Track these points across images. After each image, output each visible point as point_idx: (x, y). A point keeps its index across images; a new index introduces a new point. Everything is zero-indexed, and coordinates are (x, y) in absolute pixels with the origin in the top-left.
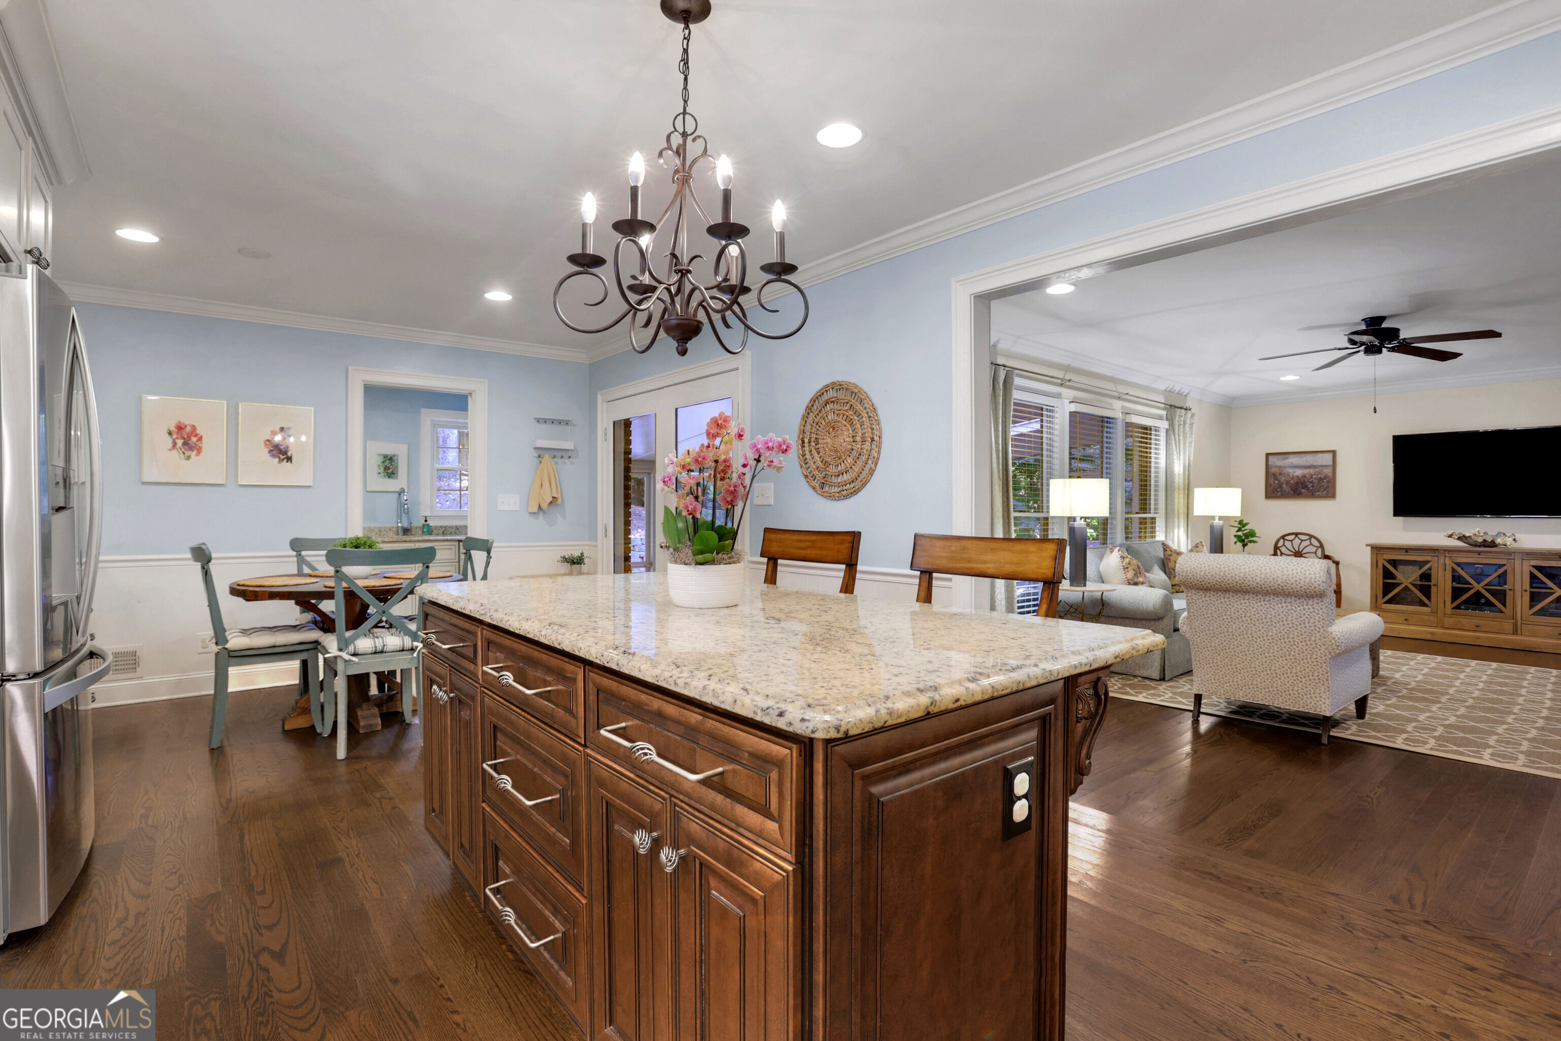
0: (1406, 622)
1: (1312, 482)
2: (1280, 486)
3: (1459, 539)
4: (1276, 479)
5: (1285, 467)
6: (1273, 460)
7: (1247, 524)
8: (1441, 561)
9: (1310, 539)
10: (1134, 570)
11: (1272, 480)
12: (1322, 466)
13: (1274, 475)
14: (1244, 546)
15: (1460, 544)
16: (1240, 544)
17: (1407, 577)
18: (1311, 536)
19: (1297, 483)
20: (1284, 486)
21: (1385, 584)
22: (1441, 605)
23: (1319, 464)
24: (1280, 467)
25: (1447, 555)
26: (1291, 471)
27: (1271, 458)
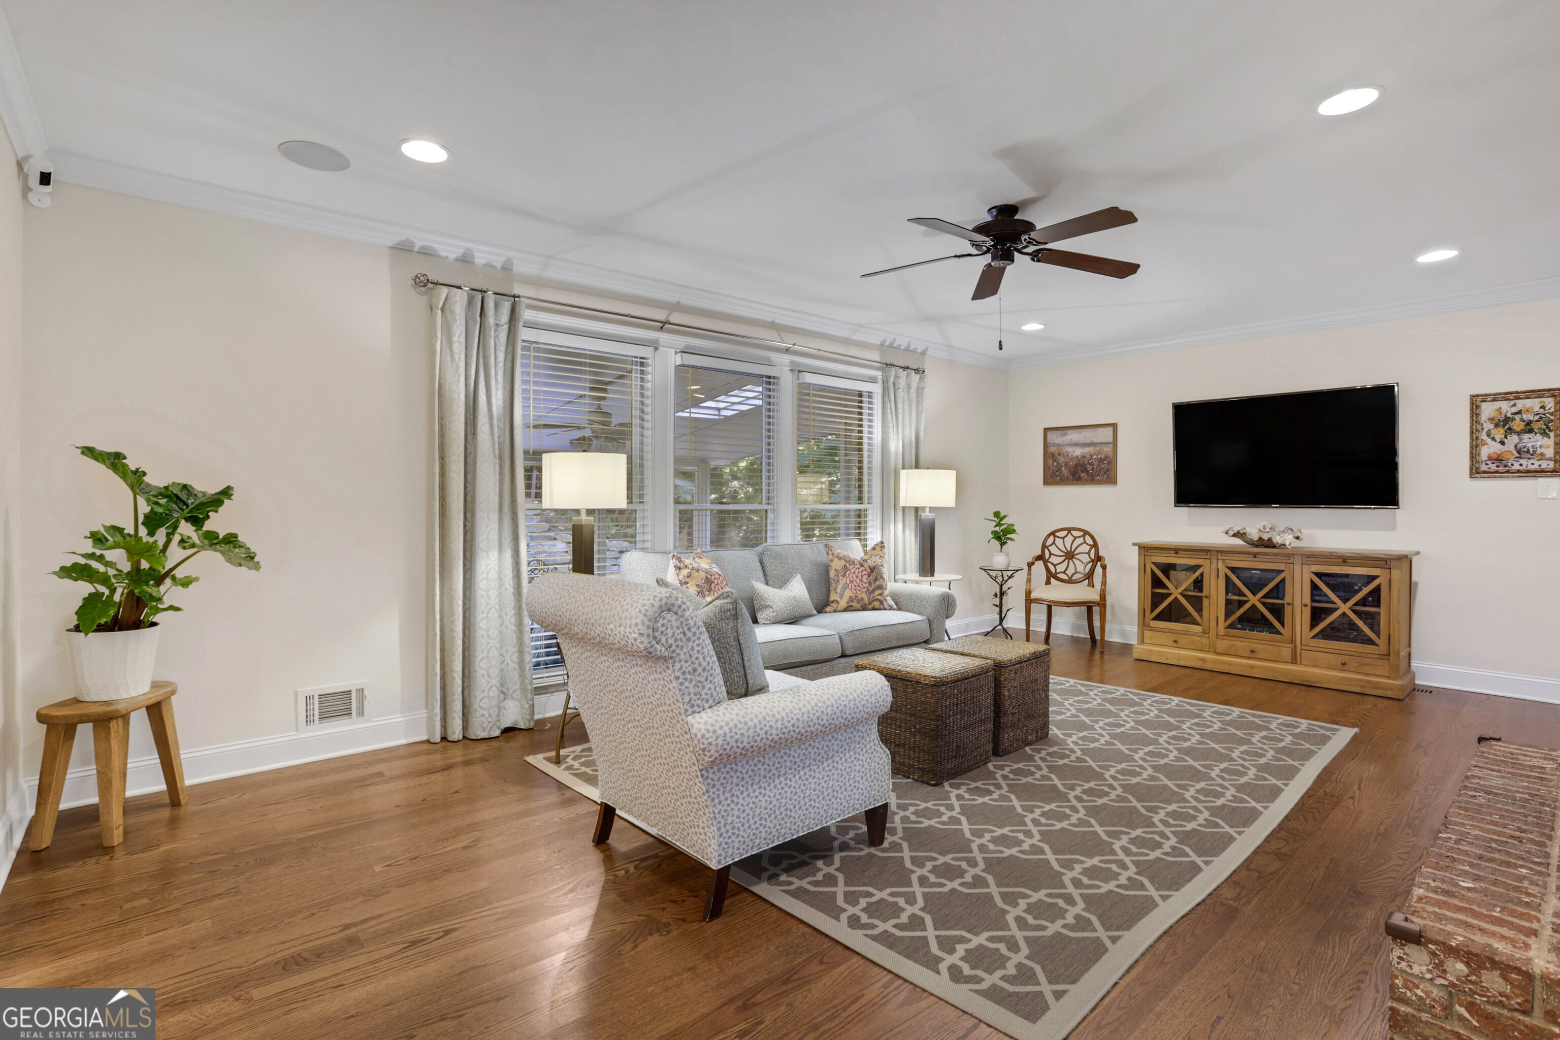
0: (1175, 645)
1: (1091, 464)
2: (1059, 470)
3: (1234, 535)
4: (1055, 461)
5: (1064, 445)
6: (1053, 438)
7: (1005, 517)
8: (1214, 566)
9: (1084, 536)
10: (697, 585)
11: (1050, 462)
12: (1102, 443)
13: (1053, 455)
14: (1002, 544)
15: (1238, 542)
16: (996, 544)
17: (1177, 588)
18: (1086, 533)
19: (1076, 465)
20: (1063, 468)
21: (1154, 595)
22: (1213, 624)
23: (1099, 441)
24: (1059, 445)
25: (1220, 557)
26: (1070, 449)
27: (1049, 434)
